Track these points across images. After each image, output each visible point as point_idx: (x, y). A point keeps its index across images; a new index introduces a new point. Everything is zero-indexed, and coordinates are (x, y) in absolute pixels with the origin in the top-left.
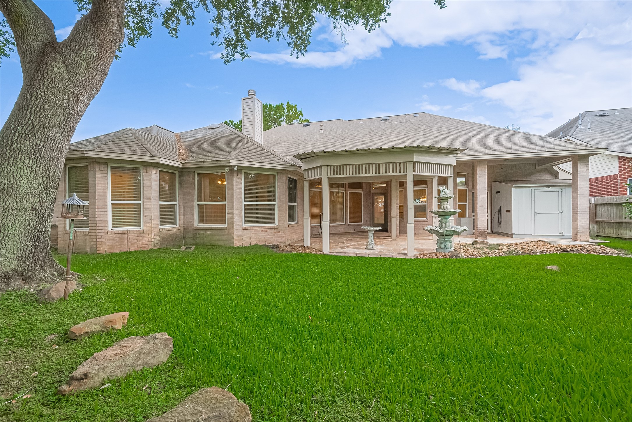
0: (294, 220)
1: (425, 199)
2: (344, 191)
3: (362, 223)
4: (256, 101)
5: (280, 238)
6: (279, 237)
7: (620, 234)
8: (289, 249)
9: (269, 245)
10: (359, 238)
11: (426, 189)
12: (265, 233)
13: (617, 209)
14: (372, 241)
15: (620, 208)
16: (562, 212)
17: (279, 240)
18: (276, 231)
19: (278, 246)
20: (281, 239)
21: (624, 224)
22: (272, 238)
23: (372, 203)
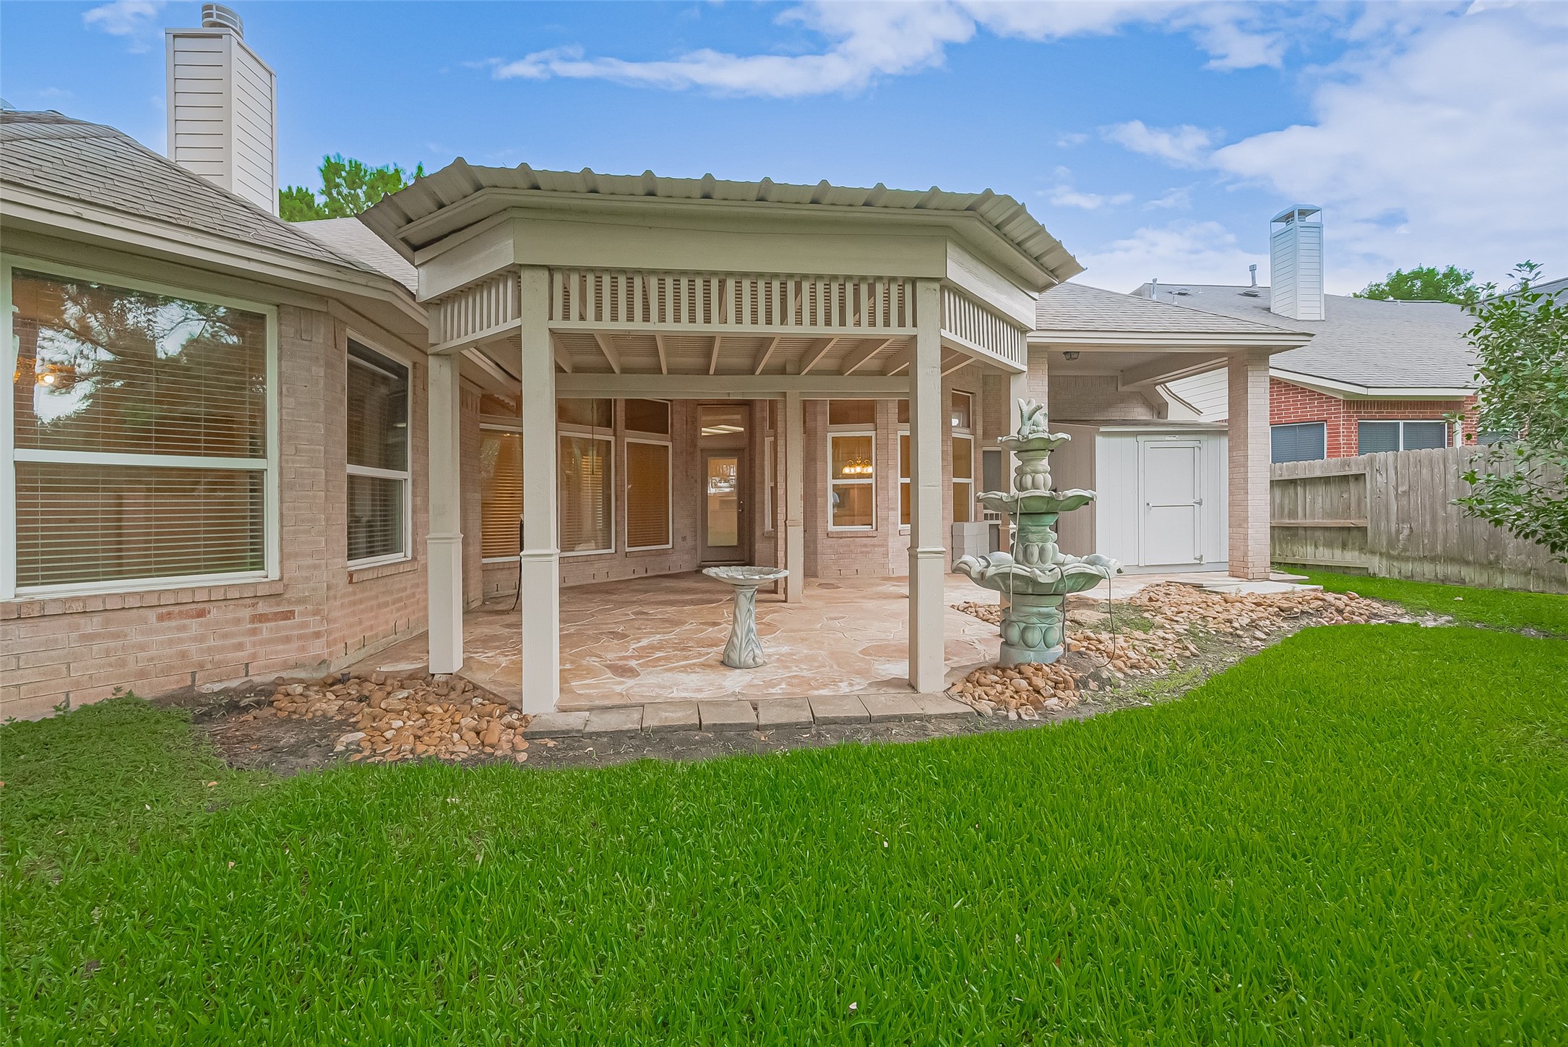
0: (390, 546)
1: (870, 470)
2: (612, 439)
3: (670, 546)
4: (236, 50)
5: (295, 645)
6: (287, 639)
7: (1289, 554)
8: (334, 707)
9: (217, 687)
10: (671, 603)
11: (872, 434)
12: (184, 628)
13: (1283, 495)
14: (750, 630)
15: (1292, 491)
16: (1200, 504)
17: (289, 653)
18: (262, 608)
19: (265, 696)
20: (303, 649)
21: (1301, 532)
22: (240, 647)
23: (699, 481)
